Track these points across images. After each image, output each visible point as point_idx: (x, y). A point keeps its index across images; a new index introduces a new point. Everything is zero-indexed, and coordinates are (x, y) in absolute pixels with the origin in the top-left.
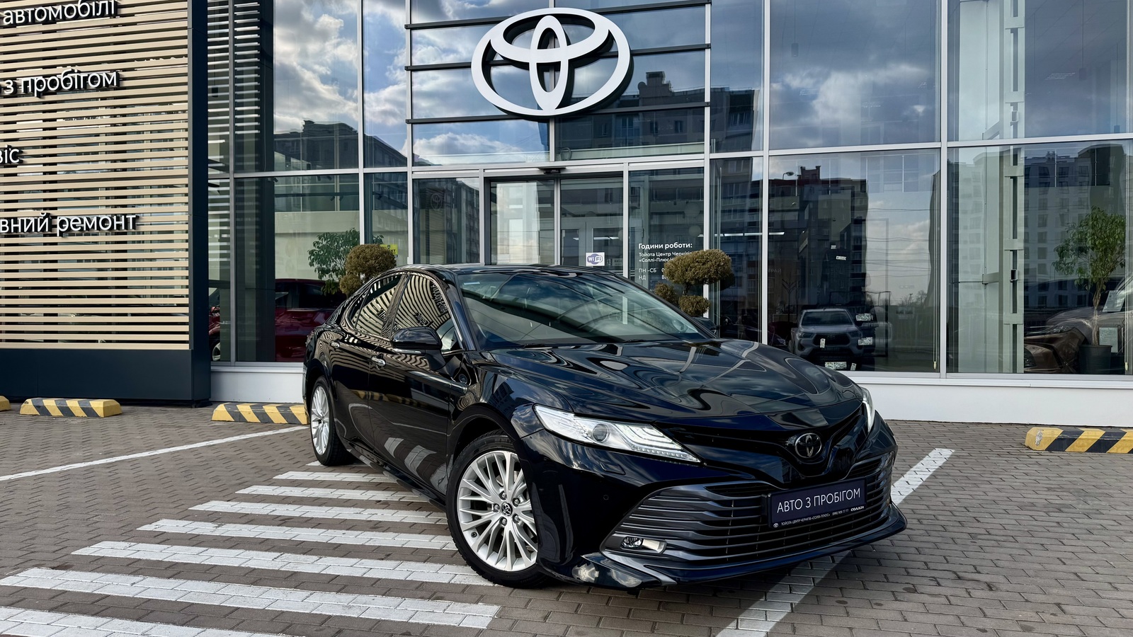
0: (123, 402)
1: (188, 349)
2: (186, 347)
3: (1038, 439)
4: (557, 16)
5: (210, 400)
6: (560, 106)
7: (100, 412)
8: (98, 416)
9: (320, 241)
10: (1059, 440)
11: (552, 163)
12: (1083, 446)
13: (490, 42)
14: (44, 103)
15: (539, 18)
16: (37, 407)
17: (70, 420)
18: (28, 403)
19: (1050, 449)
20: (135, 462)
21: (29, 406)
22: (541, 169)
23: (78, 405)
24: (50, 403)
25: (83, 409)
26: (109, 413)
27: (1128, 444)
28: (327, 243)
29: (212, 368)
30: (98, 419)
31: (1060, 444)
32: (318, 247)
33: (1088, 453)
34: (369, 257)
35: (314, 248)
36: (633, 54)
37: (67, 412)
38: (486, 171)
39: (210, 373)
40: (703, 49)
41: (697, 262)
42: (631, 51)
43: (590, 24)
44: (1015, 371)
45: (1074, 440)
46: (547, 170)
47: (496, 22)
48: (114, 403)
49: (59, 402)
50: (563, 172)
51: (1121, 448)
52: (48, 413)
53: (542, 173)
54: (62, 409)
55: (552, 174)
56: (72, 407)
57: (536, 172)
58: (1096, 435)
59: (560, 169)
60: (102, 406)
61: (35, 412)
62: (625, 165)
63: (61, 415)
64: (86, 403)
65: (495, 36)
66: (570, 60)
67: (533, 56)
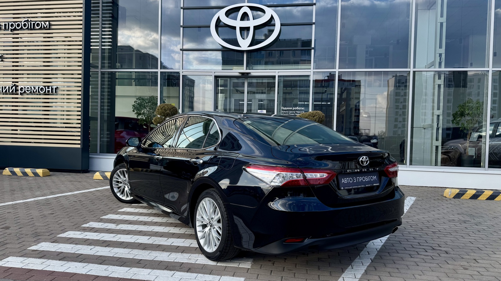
0: (51, 170)
1: (80, 147)
3: (450, 193)
4: (249, 7)
5: (89, 170)
6: (249, 46)
7: (41, 175)
9: (137, 101)
10: (458, 194)
11: (245, 71)
12: (467, 197)
13: (219, 17)
14: (14, 34)
15: (241, 7)
16: (11, 172)
17: (27, 178)
18: (6, 170)
19: (454, 197)
20: (67, 197)
21: (7, 171)
22: (240, 73)
23: (30, 171)
24: (17, 170)
25: (33, 173)
26: (45, 175)
27: (485, 196)
28: (140, 101)
29: (90, 156)
30: (40, 178)
32: (136, 103)
33: (470, 200)
34: (167, 109)
35: (135, 104)
37: (25, 174)
38: (215, 73)
39: (89, 158)
40: (312, 25)
41: (311, 116)
42: (281, 24)
43: (263, 11)
44: (436, 164)
45: (464, 194)
46: (243, 74)
47: (222, 8)
48: (47, 170)
49: (21, 170)
50: (249, 75)
51: (483, 197)
52: (16, 175)
53: (240, 75)
54: (23, 173)
55: (245, 75)
56: (27, 172)
57: (237, 74)
58: (474, 192)
59: (248, 73)
60: (42, 172)
61: (10, 174)
62: (276, 73)
63: (22, 175)
64: (34, 170)
65: (221, 14)
66: (254, 26)
67: (238, 24)
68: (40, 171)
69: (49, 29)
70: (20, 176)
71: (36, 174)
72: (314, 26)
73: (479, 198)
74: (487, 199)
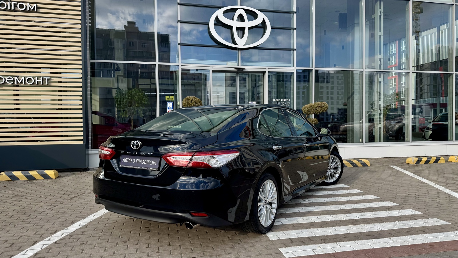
1: (83, 143)
3: (413, 161)
4: (244, 9)
5: (89, 167)
6: (245, 45)
7: (53, 177)
8: (51, 178)
10: (418, 161)
11: (240, 66)
12: (423, 162)
13: (217, 16)
15: (238, 9)
16: (10, 176)
17: (35, 181)
18: (2, 175)
19: (416, 163)
22: (235, 68)
23: (38, 174)
24: (18, 174)
26: (57, 177)
27: (433, 161)
29: (89, 152)
31: (418, 162)
36: (272, 28)
37: (31, 178)
38: (213, 68)
39: (88, 154)
42: (271, 27)
45: (421, 160)
46: (238, 69)
47: (220, 8)
48: (56, 171)
49: (24, 173)
50: (244, 70)
51: (431, 162)
52: (18, 179)
53: (236, 70)
54: (27, 176)
55: (239, 71)
56: (34, 175)
57: (233, 69)
58: (426, 159)
59: (243, 69)
60: (53, 173)
61: (9, 179)
62: (267, 69)
63: (26, 179)
64: (42, 172)
65: (219, 13)
66: (249, 27)
67: (235, 23)
68: (50, 173)
69: (36, 12)
70: (25, 181)
71: (46, 177)
72: (295, 31)
73: (429, 163)
74: (434, 163)
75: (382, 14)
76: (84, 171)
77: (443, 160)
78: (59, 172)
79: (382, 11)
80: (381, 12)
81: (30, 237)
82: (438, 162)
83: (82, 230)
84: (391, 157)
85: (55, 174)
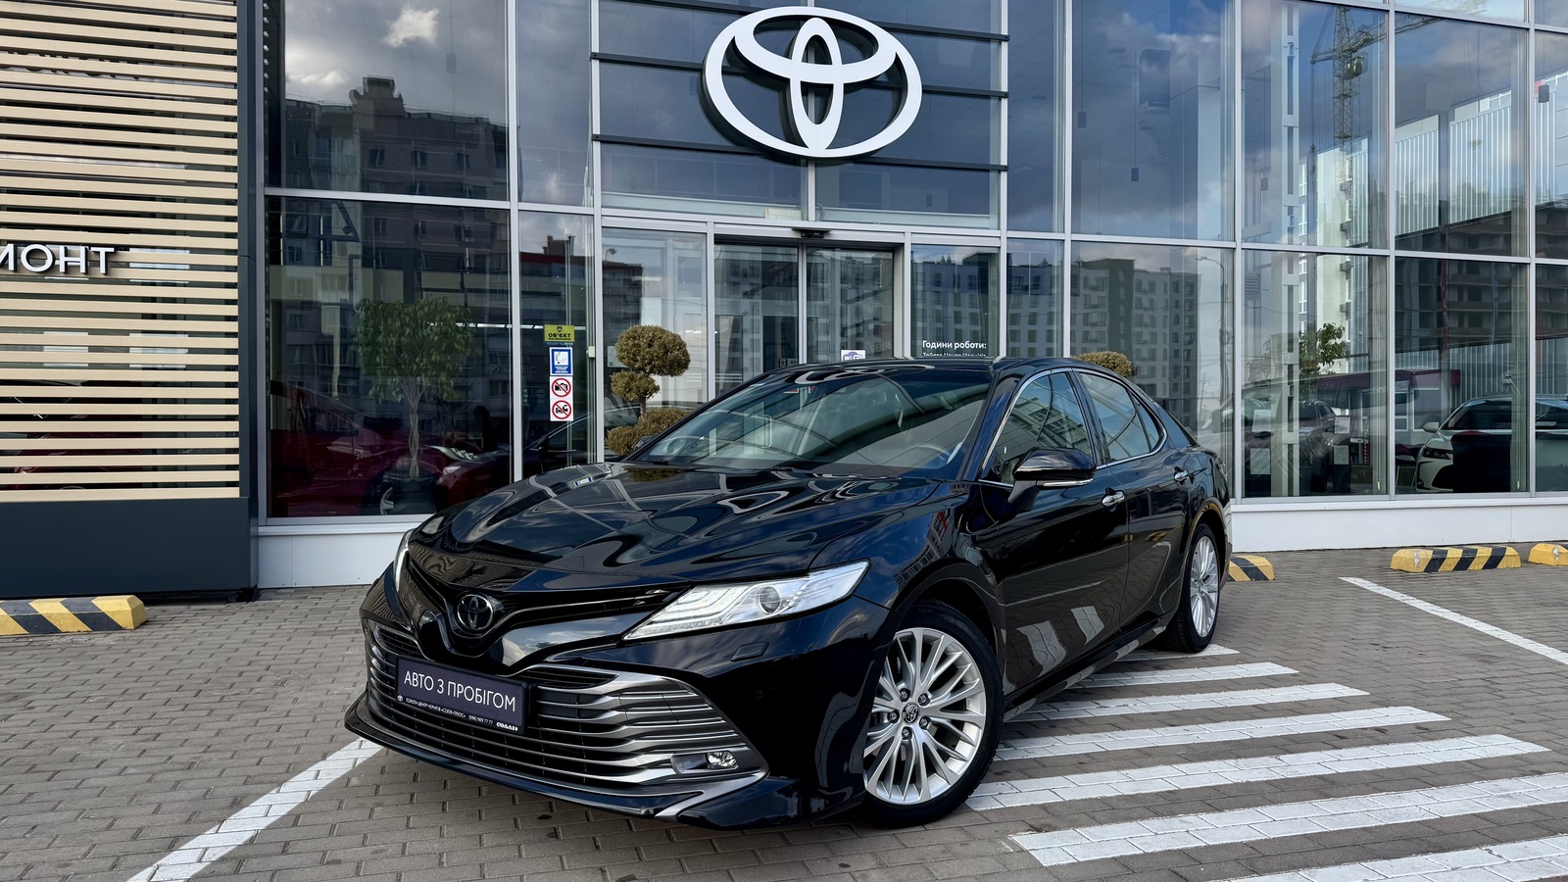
1: (238, 495)
2: (234, 493)
3: (1417, 561)
4: (829, 21)
6: (832, 146)
7: (123, 620)
10: (1433, 560)
11: (812, 224)
12: (1451, 565)
13: (733, 41)
15: (806, 18)
17: (54, 639)
19: (1429, 570)
22: (796, 229)
23: (66, 611)
25: (80, 617)
26: (141, 622)
27: (1482, 560)
31: (1435, 564)
37: (39, 626)
38: (717, 225)
40: (1000, 98)
43: (871, 40)
44: (1290, 494)
45: (1443, 559)
46: (807, 233)
49: (12, 608)
53: (797, 236)
54: (23, 621)
55: (812, 240)
56: (50, 616)
57: (788, 234)
58: (1458, 554)
59: (823, 232)
60: (128, 608)
62: (908, 235)
63: (21, 630)
64: (86, 604)
65: (742, 31)
66: (845, 85)
67: (796, 70)
68: (117, 606)
70: (18, 637)
71: (100, 623)
72: (1004, 103)
73: (1470, 568)
74: (1485, 567)
75: (1296, 53)
76: (239, 600)
77: (1513, 559)
78: (147, 603)
79: (1296, 45)
80: (1292, 47)
81: (71, 871)
82: (1500, 566)
83: (283, 835)
84: (1329, 550)
85: (134, 611)
